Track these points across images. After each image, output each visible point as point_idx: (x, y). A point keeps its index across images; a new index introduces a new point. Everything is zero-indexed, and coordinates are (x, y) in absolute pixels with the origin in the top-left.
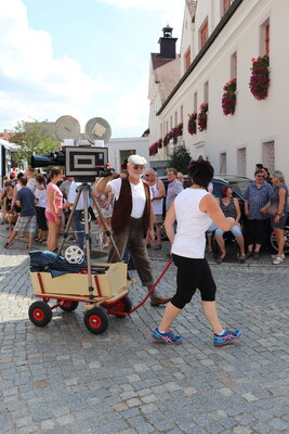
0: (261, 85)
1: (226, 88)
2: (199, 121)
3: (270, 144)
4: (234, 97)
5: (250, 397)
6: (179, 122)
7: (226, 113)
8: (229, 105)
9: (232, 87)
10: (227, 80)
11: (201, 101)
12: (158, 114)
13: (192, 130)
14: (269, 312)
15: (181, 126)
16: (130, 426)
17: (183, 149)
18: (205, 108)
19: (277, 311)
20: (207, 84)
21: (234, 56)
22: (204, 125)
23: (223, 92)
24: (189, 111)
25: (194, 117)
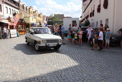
0: (106, 5)
1: (98, 6)
2: (92, 14)
3: (107, 20)
4: (100, 8)
5: (85, 75)
7: (98, 12)
8: (99, 10)
9: (99, 6)
10: (99, 4)
11: (93, 9)
12: (84, 12)
13: (91, 16)
14: (98, 58)
15: (88, 15)
16: (58, 78)
17: (88, 21)
18: (94, 11)
20: (94, 5)
22: (93, 15)
24: (90, 12)
25: (91, 13)
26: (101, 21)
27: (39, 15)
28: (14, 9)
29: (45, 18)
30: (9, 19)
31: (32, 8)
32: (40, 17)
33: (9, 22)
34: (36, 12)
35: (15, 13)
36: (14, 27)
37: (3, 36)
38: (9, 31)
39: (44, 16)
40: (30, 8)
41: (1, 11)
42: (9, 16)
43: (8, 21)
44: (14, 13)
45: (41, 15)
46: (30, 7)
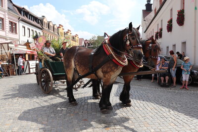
0: (181, 20)
1: (168, 22)
2: (159, 34)
3: (184, 43)
4: (172, 25)
5: (152, 130)
6: (152, 35)
7: (168, 31)
8: (170, 28)
9: (170, 21)
10: (169, 19)
11: (160, 27)
12: (145, 32)
13: (157, 38)
18: (161, 30)
19: (174, 105)
20: (162, 21)
21: (172, 10)
22: (161, 36)
23: (167, 23)
24: (156, 31)
25: (157, 33)
26: (174, 46)
27: (73, 38)
28: (35, 29)
29: (83, 42)
30: (27, 44)
31: (62, 26)
32: (75, 41)
33: (27, 49)
34: (69, 34)
35: (37, 35)
36: (35, 57)
37: (18, 70)
38: (28, 63)
39: (81, 40)
40: (59, 27)
41: (16, 33)
42: (28, 41)
43: (26, 47)
44: (35, 35)
45: (76, 38)
46: (60, 25)
